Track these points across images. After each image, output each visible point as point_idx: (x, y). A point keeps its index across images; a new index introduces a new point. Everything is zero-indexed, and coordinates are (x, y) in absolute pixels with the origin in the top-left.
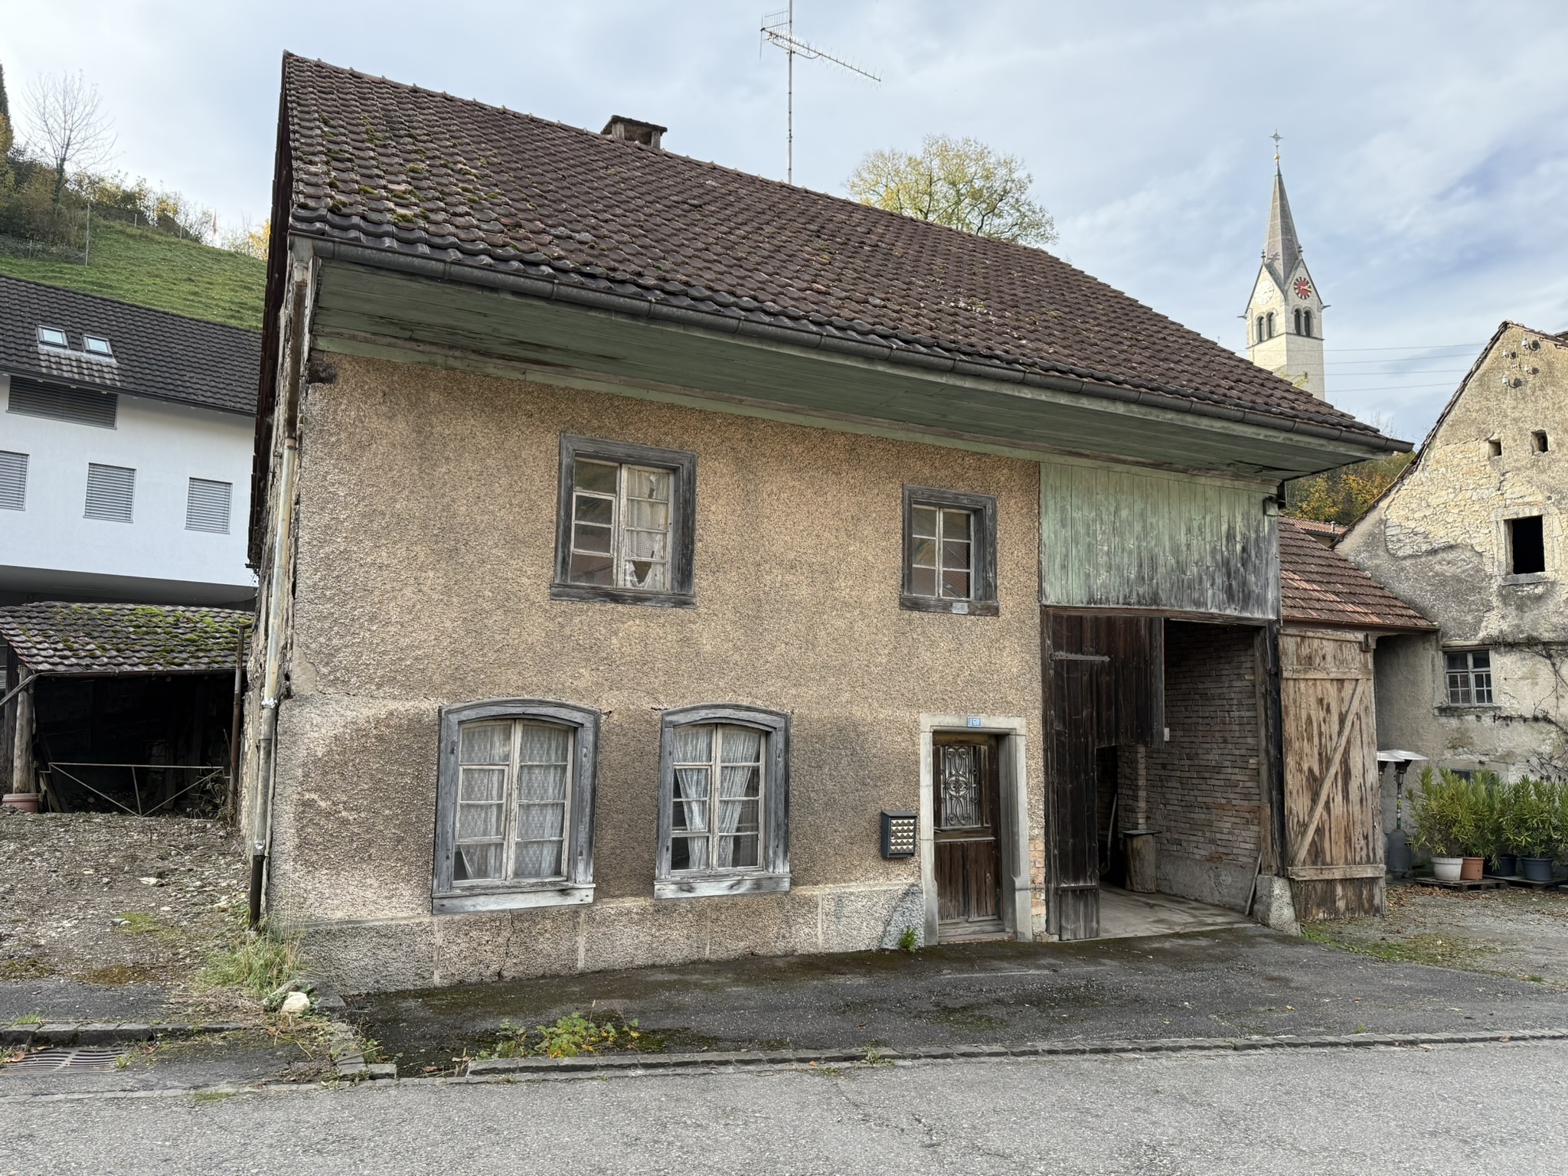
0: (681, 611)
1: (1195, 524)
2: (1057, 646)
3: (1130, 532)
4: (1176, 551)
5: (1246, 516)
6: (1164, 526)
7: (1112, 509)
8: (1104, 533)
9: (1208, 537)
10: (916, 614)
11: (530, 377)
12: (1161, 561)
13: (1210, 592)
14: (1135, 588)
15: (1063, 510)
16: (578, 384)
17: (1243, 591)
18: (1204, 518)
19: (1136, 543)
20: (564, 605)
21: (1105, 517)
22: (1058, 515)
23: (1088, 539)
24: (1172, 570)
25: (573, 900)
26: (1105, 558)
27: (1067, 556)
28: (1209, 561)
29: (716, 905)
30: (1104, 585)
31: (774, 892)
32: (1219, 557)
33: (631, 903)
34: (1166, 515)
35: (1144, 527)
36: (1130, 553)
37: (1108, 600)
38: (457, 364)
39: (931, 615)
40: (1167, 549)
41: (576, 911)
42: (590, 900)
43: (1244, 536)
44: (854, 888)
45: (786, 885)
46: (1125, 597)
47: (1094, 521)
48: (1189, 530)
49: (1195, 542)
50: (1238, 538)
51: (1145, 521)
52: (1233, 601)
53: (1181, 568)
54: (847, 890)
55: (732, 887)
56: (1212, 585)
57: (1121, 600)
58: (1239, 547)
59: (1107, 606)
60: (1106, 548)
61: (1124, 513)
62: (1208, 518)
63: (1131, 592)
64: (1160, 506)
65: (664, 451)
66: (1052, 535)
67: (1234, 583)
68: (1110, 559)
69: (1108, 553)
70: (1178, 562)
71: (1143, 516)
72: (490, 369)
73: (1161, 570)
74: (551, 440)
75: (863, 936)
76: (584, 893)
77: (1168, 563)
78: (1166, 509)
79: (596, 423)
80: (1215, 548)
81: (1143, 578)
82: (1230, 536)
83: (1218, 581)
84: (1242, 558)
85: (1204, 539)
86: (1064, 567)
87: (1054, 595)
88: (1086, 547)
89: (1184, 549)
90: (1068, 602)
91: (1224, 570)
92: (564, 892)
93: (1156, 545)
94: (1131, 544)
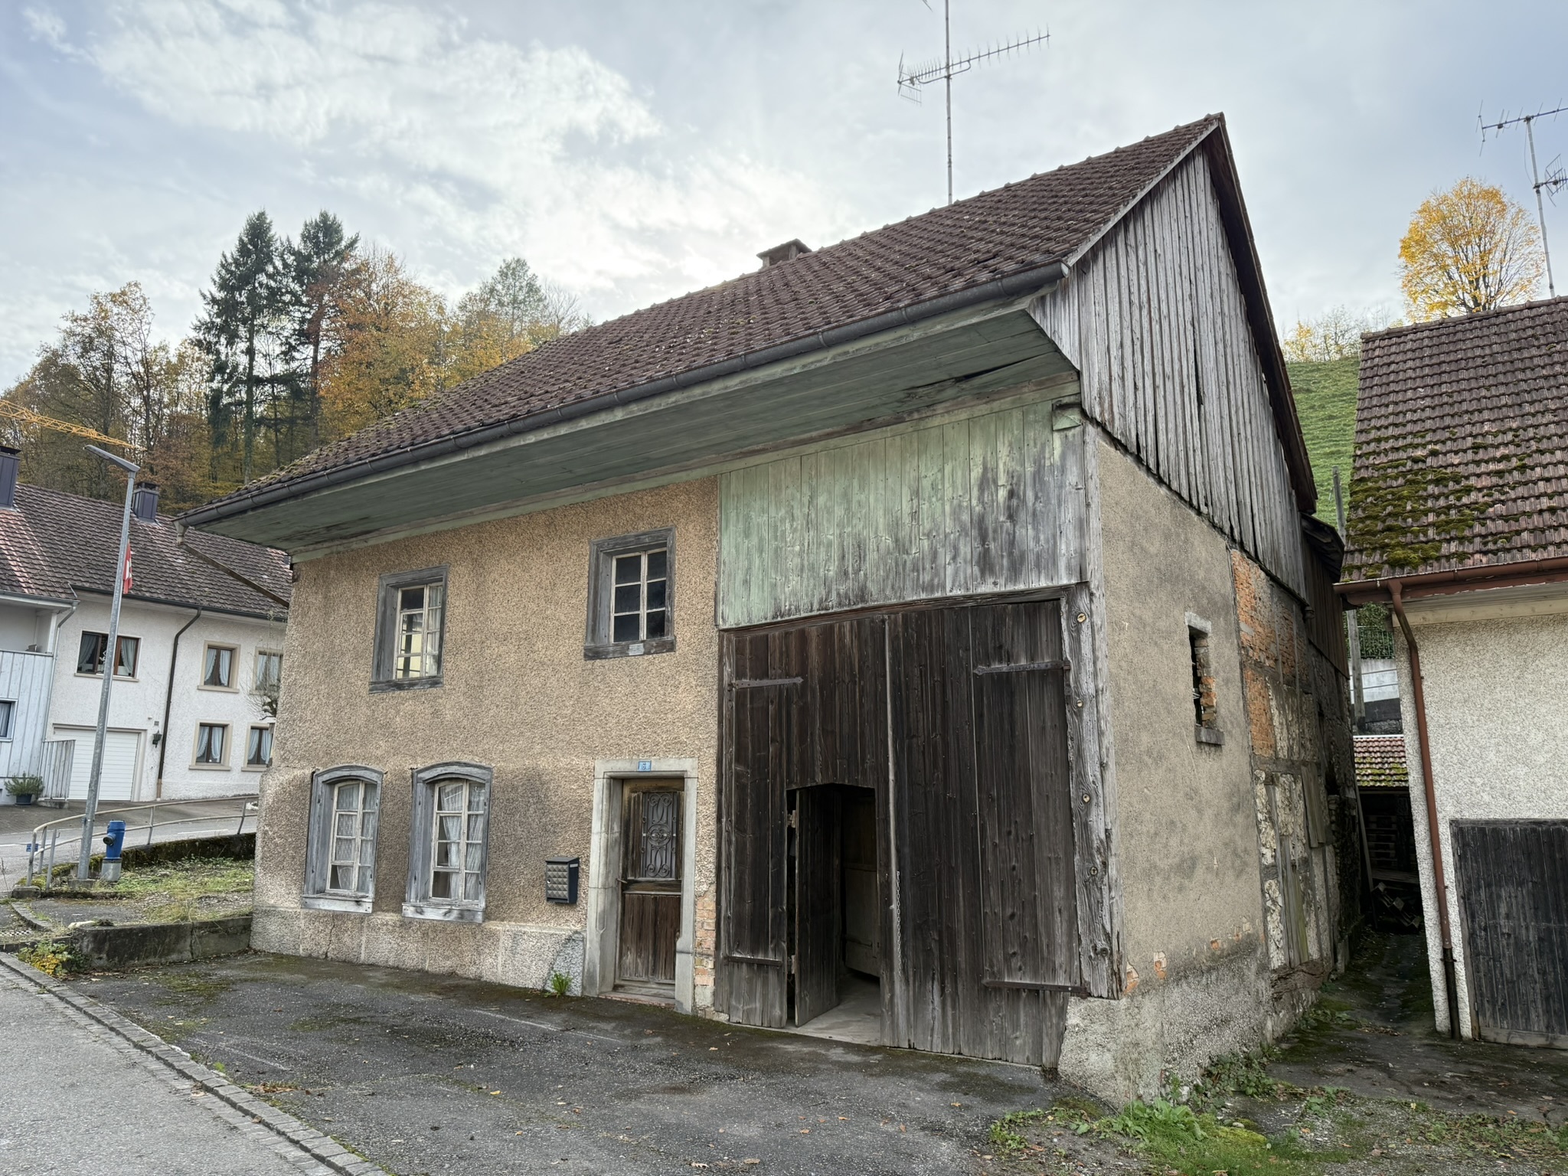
0: (434, 690)
1: (926, 484)
2: (739, 674)
3: (828, 521)
4: (895, 526)
5: (1017, 446)
6: (876, 500)
7: (806, 500)
8: (794, 531)
9: (948, 493)
10: (598, 662)
11: (371, 542)
12: (872, 545)
13: (950, 570)
14: (834, 587)
15: (747, 518)
16: (391, 538)
17: (1011, 554)
18: (942, 470)
19: (837, 532)
20: (377, 696)
21: (797, 512)
22: (741, 526)
23: (774, 544)
24: (889, 553)
25: (361, 910)
26: (797, 560)
27: (749, 569)
28: (949, 525)
29: (435, 927)
30: (794, 593)
31: (471, 923)
32: (965, 517)
33: (390, 917)
34: (881, 485)
35: (848, 509)
36: (830, 544)
37: (798, 609)
38: (341, 548)
39: (611, 661)
40: (881, 527)
41: (362, 918)
42: (370, 911)
43: (1011, 475)
44: (531, 928)
45: (479, 917)
46: (821, 602)
47: (783, 520)
48: (916, 493)
49: (925, 507)
50: (1002, 480)
51: (849, 502)
52: (992, 572)
53: (901, 546)
54: (523, 930)
55: (445, 914)
56: (954, 558)
57: (816, 606)
58: (1002, 494)
59: (798, 616)
60: (797, 548)
61: (821, 500)
62: (948, 469)
63: (829, 593)
64: (872, 476)
65: (431, 569)
66: (733, 550)
67: (992, 546)
68: (802, 560)
69: (800, 554)
70: (897, 541)
71: (846, 497)
72: (354, 546)
73: (872, 556)
74: (376, 581)
75: (532, 975)
76: (367, 907)
77: (882, 546)
78: (881, 476)
79: (397, 562)
80: (960, 506)
81: (846, 573)
82: (987, 482)
83: (965, 550)
84: (1009, 508)
85: (942, 499)
86: (746, 582)
87: (734, 616)
88: (772, 553)
89: (907, 520)
90: (750, 620)
91: (975, 533)
92: (358, 903)
93: (864, 527)
94: (830, 534)
